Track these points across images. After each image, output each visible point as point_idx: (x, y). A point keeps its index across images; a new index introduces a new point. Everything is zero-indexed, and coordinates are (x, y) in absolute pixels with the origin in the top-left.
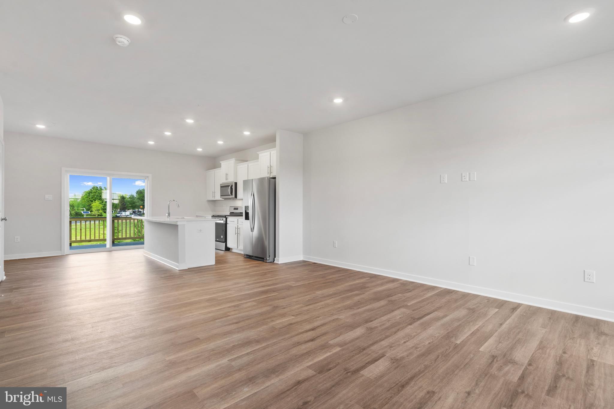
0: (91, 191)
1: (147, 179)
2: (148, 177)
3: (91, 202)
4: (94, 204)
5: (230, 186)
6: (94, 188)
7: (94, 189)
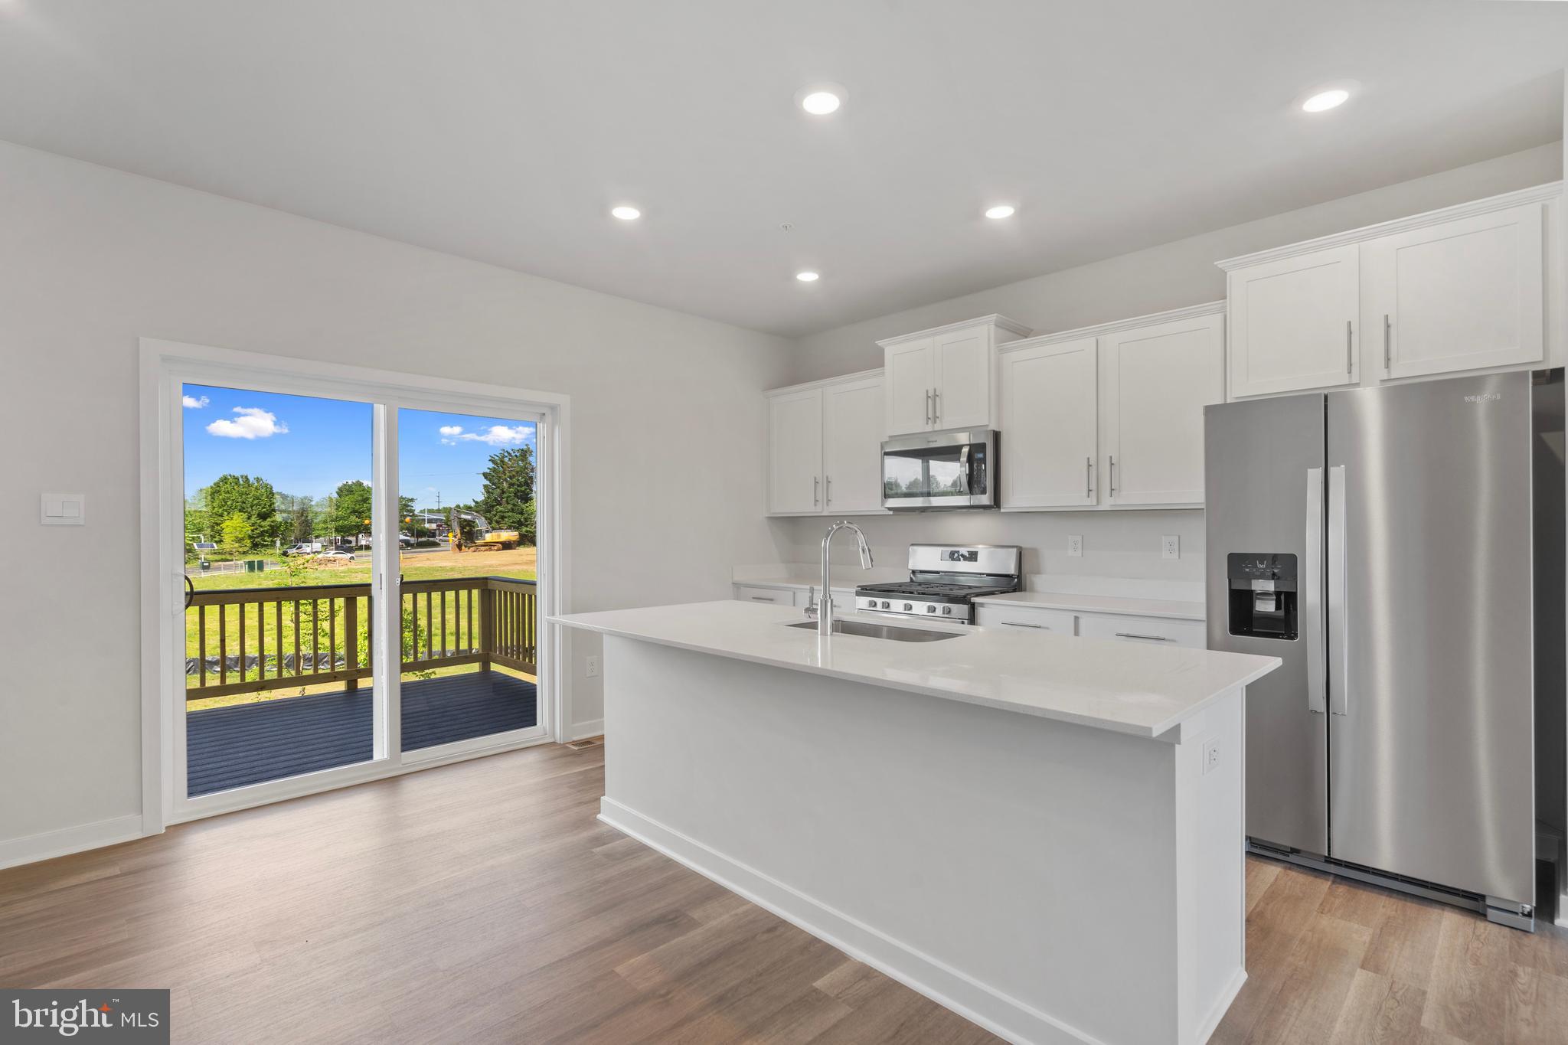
0: (218, 489)
1: (549, 418)
2: (553, 408)
3: (218, 519)
4: (228, 523)
5: (965, 450)
6: (226, 478)
7: (226, 483)
